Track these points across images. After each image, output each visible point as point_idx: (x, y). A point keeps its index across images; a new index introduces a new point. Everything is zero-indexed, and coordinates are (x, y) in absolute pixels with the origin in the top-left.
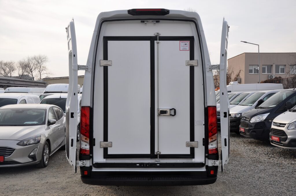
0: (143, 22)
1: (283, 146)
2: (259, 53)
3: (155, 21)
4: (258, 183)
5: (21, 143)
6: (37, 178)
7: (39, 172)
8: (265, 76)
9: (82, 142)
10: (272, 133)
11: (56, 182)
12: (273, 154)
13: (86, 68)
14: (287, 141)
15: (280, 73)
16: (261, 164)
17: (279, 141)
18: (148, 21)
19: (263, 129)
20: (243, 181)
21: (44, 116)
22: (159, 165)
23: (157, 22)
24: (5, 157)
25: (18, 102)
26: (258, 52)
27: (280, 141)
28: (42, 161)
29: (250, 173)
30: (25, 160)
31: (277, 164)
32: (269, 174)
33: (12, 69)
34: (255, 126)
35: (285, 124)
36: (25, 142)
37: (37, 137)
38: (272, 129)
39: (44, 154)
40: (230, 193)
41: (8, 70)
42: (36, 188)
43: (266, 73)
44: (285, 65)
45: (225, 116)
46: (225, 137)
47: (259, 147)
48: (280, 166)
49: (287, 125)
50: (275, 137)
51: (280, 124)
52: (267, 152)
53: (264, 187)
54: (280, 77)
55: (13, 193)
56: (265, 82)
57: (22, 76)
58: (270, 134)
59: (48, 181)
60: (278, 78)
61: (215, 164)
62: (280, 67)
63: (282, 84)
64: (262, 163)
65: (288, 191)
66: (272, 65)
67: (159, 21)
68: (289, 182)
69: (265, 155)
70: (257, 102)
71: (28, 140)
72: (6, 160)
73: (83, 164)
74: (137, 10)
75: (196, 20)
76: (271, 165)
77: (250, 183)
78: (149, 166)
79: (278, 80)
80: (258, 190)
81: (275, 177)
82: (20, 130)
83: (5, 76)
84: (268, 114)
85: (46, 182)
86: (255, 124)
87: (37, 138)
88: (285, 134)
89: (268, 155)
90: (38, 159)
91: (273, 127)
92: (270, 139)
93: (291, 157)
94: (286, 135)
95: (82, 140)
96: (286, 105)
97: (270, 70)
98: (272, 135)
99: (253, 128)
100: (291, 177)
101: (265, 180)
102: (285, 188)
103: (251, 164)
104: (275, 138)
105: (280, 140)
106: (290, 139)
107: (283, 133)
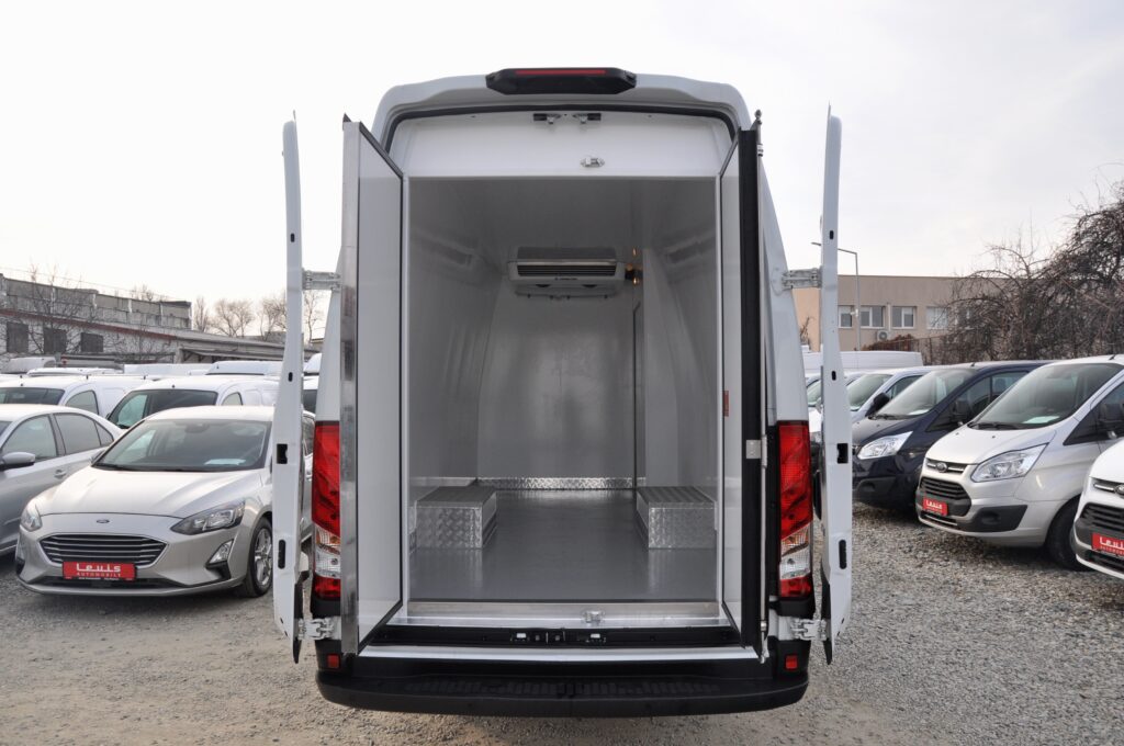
0: (543, 118)
1: (958, 528)
2: (858, 277)
3: (584, 115)
4: (913, 661)
5: (185, 526)
6: (225, 637)
7: (238, 612)
8: (868, 332)
9: (319, 551)
10: (925, 489)
11: (276, 652)
12: (925, 551)
13: (332, 283)
14: (970, 515)
15: (903, 327)
16: (901, 584)
17: (945, 515)
18: (559, 116)
19: (892, 478)
20: (863, 653)
21: (262, 445)
22: (597, 636)
23: (592, 118)
24: (139, 567)
25: (220, 399)
26: (854, 274)
27: (949, 514)
28: (250, 578)
29: (879, 620)
30: (195, 577)
31: (944, 583)
32: (933, 621)
33: (246, 318)
34: (872, 469)
35: (964, 466)
36: (197, 522)
37: (233, 507)
38: (924, 478)
39: (257, 558)
40: (833, 703)
41: (236, 320)
42: (210, 675)
43: (871, 327)
44: (915, 307)
45: (842, 459)
46: (839, 536)
47: (882, 528)
48: (956, 593)
49: (968, 468)
50: (933, 501)
51: (949, 464)
52: (908, 544)
53: (933, 677)
54: (909, 336)
55: (139, 687)
56: (874, 347)
57: (269, 336)
58: (918, 492)
59: (256, 649)
60: (904, 338)
61: (802, 633)
62: (904, 312)
63: (920, 354)
64: (903, 580)
65: (1010, 687)
66: (883, 307)
67: (599, 115)
68: (1002, 653)
69: (905, 552)
70: (870, 401)
71: (206, 516)
72: (141, 575)
73: (322, 632)
74: (518, 73)
75: (730, 112)
76: (929, 589)
77: (888, 662)
78: (561, 640)
79: (904, 344)
80: (921, 689)
81: (955, 633)
82: (188, 483)
83: (230, 336)
84: (909, 433)
85: (247, 650)
86: (870, 464)
87: (232, 511)
88: (965, 492)
89: (912, 554)
90: (237, 574)
91: (926, 472)
92: (919, 507)
93: (975, 561)
94: (967, 497)
95: (319, 541)
96: (954, 410)
97: (879, 320)
98: (924, 494)
99: (866, 474)
100: (1000, 632)
101: (929, 646)
102: (997, 677)
103: (874, 588)
104: (935, 506)
105: (949, 510)
106: (978, 509)
107: (957, 491)
